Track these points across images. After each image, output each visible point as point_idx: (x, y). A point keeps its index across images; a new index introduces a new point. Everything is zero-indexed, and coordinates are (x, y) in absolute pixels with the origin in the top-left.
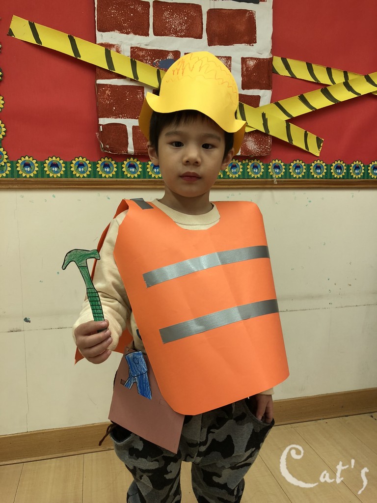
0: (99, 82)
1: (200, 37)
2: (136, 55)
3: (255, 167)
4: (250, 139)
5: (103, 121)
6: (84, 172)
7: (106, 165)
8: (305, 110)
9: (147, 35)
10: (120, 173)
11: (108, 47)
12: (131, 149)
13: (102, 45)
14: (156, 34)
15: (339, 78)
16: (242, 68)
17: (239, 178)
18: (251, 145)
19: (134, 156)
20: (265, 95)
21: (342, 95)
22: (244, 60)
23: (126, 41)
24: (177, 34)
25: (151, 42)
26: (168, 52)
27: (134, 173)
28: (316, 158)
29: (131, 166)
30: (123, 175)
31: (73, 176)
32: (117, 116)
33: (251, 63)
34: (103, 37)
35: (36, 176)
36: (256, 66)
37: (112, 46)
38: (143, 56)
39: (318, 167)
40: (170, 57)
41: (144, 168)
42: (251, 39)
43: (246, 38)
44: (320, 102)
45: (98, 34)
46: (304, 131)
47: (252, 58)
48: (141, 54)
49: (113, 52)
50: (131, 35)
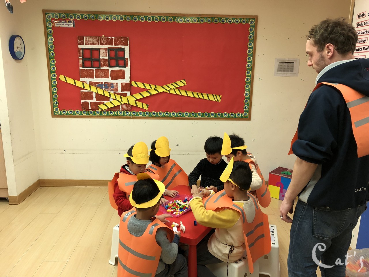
0: (81, 91)
1: (109, 78)
2: (91, 84)
3: (127, 113)
4: (124, 105)
5: (82, 101)
6: (78, 114)
7: (84, 112)
8: (141, 97)
9: (94, 78)
10: (87, 114)
11: (83, 82)
12: (90, 108)
13: (82, 81)
14: (96, 78)
15: (153, 87)
16: (121, 86)
17: (122, 116)
18: (125, 107)
19: (91, 110)
20: (128, 93)
21: (154, 92)
22: (121, 84)
23: (88, 80)
24: (102, 77)
25: (95, 80)
26: (100, 82)
27: (92, 114)
28: (146, 110)
29: (91, 112)
30: (89, 115)
31: (75, 114)
32: (86, 99)
33: (124, 84)
34: (81, 80)
35: (66, 114)
36: (125, 85)
37: (84, 82)
38: (93, 84)
39: (147, 113)
40: (100, 83)
41: (94, 113)
42: (123, 77)
43: (122, 77)
44: (146, 94)
45: (81, 79)
46: (141, 103)
47: (124, 83)
48: (92, 83)
49: (85, 84)
50: (89, 78)
